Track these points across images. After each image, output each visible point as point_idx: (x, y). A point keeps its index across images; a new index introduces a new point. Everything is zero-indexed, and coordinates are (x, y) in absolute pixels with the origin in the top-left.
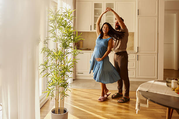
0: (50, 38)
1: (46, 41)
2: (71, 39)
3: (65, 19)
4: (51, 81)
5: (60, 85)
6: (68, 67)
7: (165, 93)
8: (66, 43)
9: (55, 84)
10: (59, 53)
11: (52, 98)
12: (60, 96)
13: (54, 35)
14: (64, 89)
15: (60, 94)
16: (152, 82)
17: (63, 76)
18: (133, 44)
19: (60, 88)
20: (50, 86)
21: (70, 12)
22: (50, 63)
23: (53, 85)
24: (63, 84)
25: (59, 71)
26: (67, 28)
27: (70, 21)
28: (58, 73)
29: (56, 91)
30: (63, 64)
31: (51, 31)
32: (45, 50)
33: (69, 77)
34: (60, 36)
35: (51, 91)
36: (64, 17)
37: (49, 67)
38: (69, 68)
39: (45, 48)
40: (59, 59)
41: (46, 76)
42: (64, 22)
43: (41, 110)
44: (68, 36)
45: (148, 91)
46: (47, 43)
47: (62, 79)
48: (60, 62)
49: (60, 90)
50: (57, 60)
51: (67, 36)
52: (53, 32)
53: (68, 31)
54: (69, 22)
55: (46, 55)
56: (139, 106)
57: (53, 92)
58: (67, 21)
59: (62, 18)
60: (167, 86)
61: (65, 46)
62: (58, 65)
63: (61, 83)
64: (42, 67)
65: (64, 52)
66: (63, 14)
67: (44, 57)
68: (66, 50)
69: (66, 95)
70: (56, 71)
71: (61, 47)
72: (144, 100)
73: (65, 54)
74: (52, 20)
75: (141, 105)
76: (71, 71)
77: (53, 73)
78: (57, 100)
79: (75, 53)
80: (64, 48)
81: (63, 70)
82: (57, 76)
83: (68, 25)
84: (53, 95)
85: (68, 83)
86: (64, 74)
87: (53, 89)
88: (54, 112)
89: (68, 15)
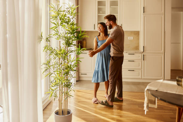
0: (52, 36)
1: (49, 39)
2: (75, 37)
3: (68, 15)
4: (54, 81)
5: (64, 85)
6: (71, 66)
7: (176, 92)
8: (70, 41)
9: (58, 84)
10: (62, 51)
11: (55, 99)
12: (63, 96)
13: (56, 32)
14: (68, 90)
15: (63, 94)
16: (161, 81)
17: (66, 75)
18: (138, 44)
19: (64, 88)
20: (53, 86)
21: (73, 7)
22: (53, 62)
23: (56, 85)
24: (66, 83)
25: (63, 70)
26: (71, 24)
27: (73, 17)
28: (61, 73)
29: (59, 92)
30: (66, 63)
31: (54, 29)
32: (47, 49)
33: (73, 76)
34: (63, 33)
35: (54, 92)
36: (67, 13)
37: (51, 66)
38: (73, 67)
39: (47, 46)
40: (62, 57)
41: (48, 76)
42: (67, 19)
43: (44, 112)
44: (72, 34)
45: (158, 90)
46: (49, 41)
47: (66, 78)
48: (64, 60)
49: (63, 91)
50: (60, 59)
51: (70, 33)
52: (56, 30)
53: (71, 28)
54: (72, 19)
55: (49, 54)
56: (148, 106)
57: (56, 92)
58: (70, 18)
59: (65, 15)
60: (177, 85)
61: (68, 44)
62: (62, 63)
63: (64, 83)
64: (44, 66)
65: (68, 50)
66: (66, 10)
67: (46, 56)
68: (69, 48)
69: (69, 96)
70: (59, 70)
71: (64, 45)
72: (152, 100)
73: (69, 52)
74: (55, 17)
75: (150, 105)
76: (75, 70)
77: (56, 73)
78: (61, 101)
79: (79, 52)
80: (67, 46)
81: (67, 69)
82: (61, 76)
83: (71, 22)
84: (56, 96)
85: (71, 83)
86: (67, 73)
87: (57, 89)
88: (57, 113)
89: (71, 10)
